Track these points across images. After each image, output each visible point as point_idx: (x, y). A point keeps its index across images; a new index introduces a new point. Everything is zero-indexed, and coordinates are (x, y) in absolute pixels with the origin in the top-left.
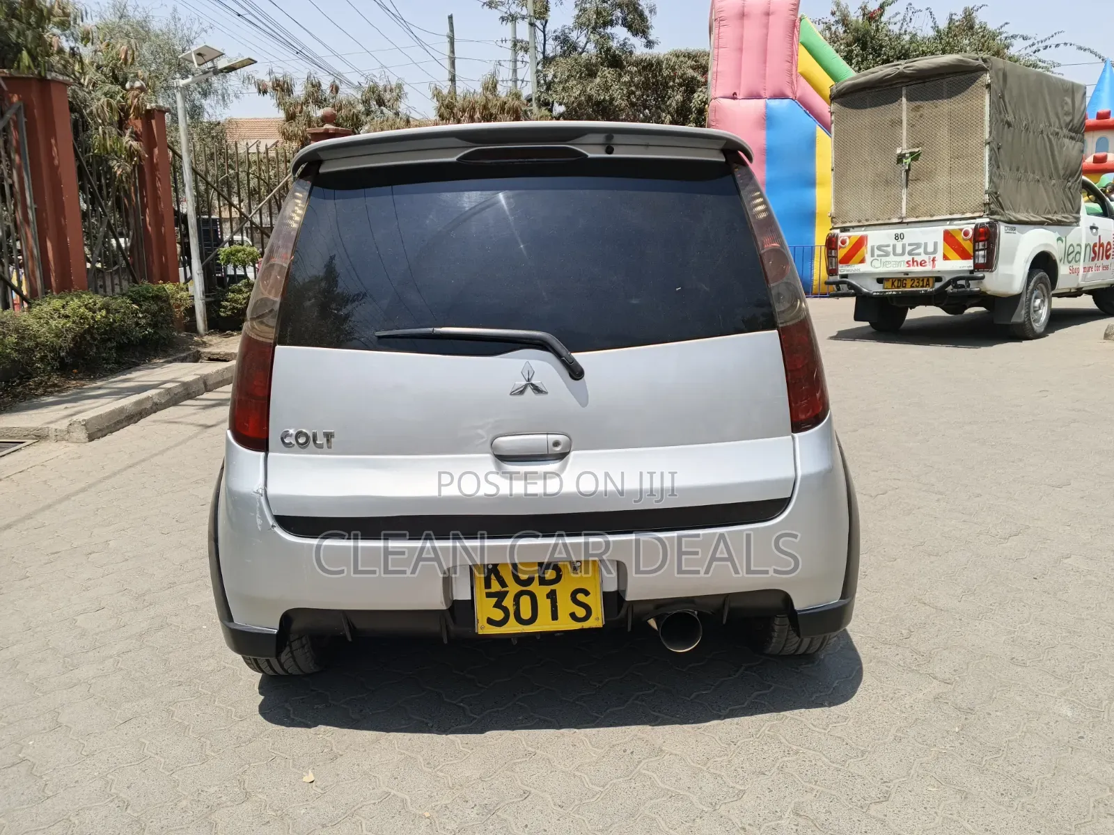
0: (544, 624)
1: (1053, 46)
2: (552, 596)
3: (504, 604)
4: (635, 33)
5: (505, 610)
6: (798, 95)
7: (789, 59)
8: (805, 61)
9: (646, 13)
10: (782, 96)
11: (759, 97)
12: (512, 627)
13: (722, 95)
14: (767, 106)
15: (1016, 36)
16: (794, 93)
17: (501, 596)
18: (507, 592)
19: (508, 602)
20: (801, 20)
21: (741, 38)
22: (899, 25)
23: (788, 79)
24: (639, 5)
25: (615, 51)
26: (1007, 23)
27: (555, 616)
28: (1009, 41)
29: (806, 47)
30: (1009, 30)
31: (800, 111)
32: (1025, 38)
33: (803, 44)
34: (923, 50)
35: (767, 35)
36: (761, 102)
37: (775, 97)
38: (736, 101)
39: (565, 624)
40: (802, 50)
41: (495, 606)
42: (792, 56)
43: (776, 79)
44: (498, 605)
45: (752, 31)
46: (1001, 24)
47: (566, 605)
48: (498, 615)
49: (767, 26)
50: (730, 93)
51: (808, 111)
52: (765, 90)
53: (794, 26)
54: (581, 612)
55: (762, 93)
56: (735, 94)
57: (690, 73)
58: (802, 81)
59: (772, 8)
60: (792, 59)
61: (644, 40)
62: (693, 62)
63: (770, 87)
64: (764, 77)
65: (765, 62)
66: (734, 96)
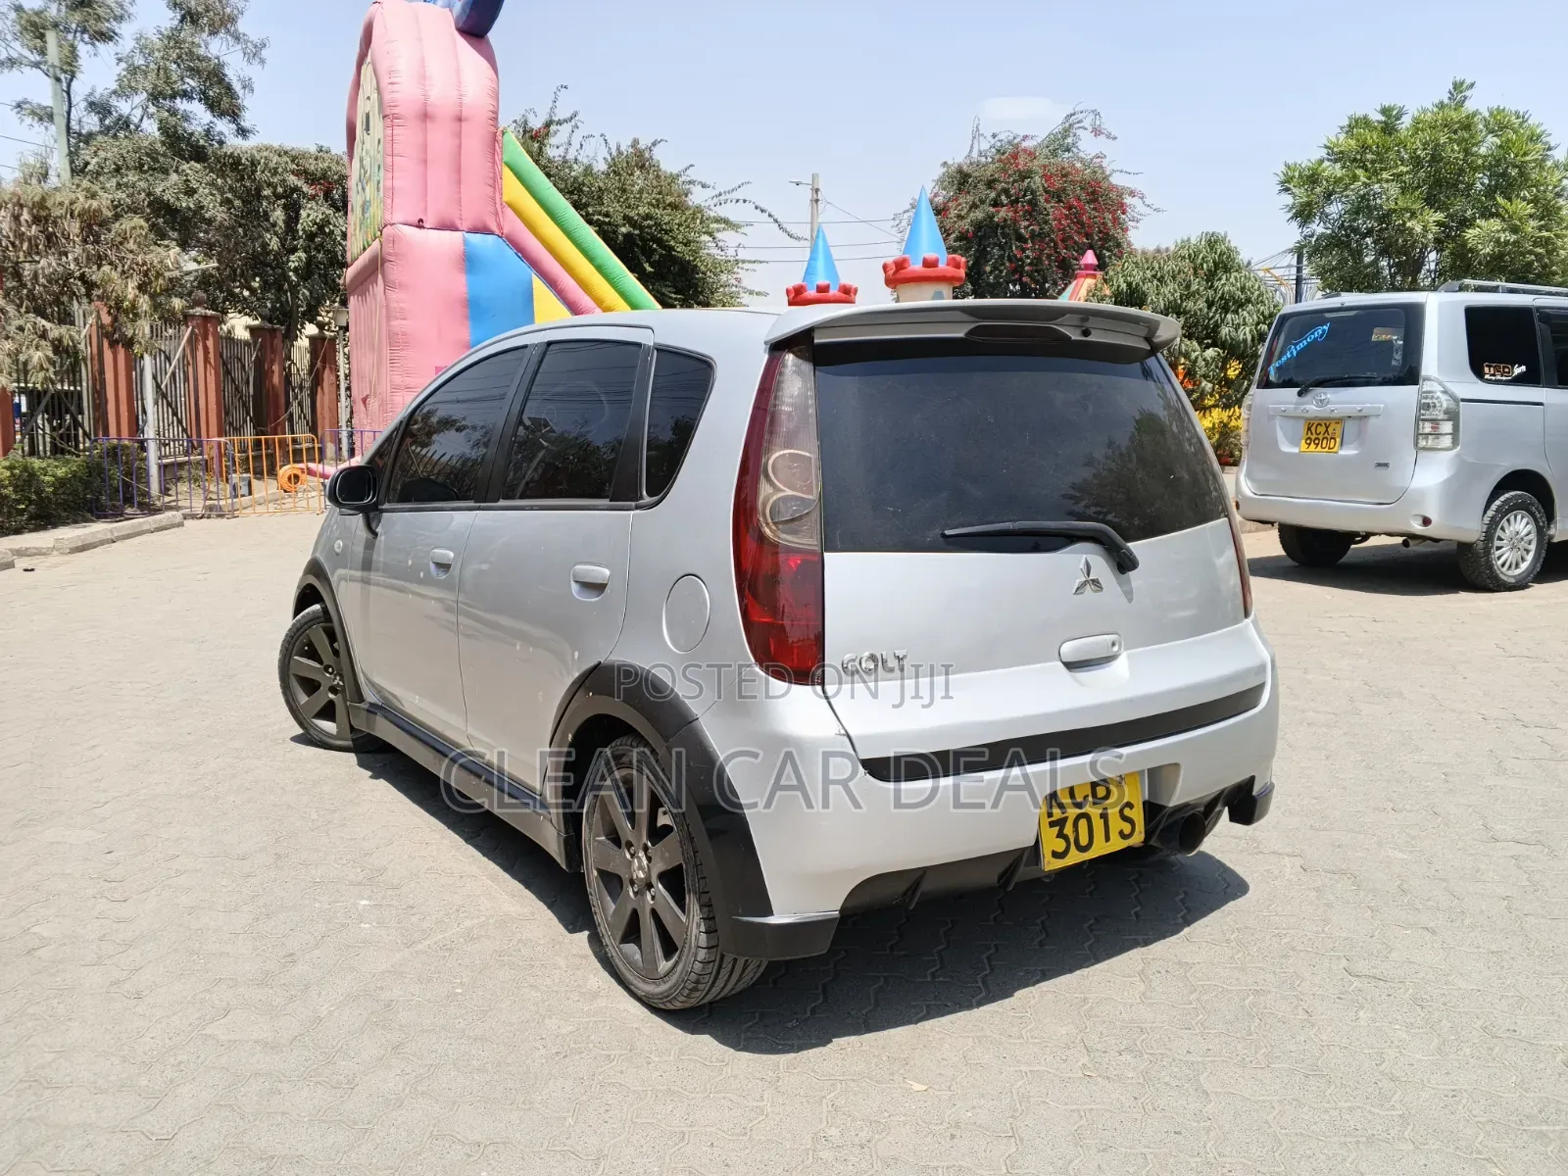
0: (1100, 849)
1: (734, 201)
2: (1104, 816)
3: (1065, 832)
4: (222, 114)
5: (1066, 838)
6: (505, 231)
7: (491, 182)
8: (512, 188)
9: (237, 86)
10: (484, 230)
11: (453, 228)
12: (1075, 857)
13: (401, 220)
14: (465, 242)
15: (695, 182)
16: (500, 227)
17: (1061, 823)
18: (1067, 817)
19: (1068, 830)
20: (503, 133)
21: (425, 148)
22: (562, 149)
23: (491, 209)
24: (226, 76)
25: (198, 141)
26: (692, 166)
27: (1107, 839)
28: (687, 187)
29: (512, 170)
30: (692, 174)
31: (510, 253)
32: (704, 186)
33: (506, 164)
34: (599, 186)
35: (460, 146)
36: (457, 235)
37: (475, 230)
38: (423, 230)
39: (1117, 844)
40: (507, 173)
41: (1058, 837)
42: (494, 179)
43: (473, 207)
44: (1061, 835)
45: (440, 138)
46: (685, 166)
47: (1116, 824)
48: (1060, 846)
49: (459, 135)
50: (415, 220)
51: (519, 254)
52: (461, 219)
53: (494, 140)
54: (1127, 828)
55: (458, 223)
56: (421, 220)
57: (292, 180)
58: (509, 212)
59: (464, 114)
60: (495, 182)
61: (234, 126)
62: (295, 166)
63: (468, 217)
64: (459, 202)
65: (459, 182)
66: (420, 224)
